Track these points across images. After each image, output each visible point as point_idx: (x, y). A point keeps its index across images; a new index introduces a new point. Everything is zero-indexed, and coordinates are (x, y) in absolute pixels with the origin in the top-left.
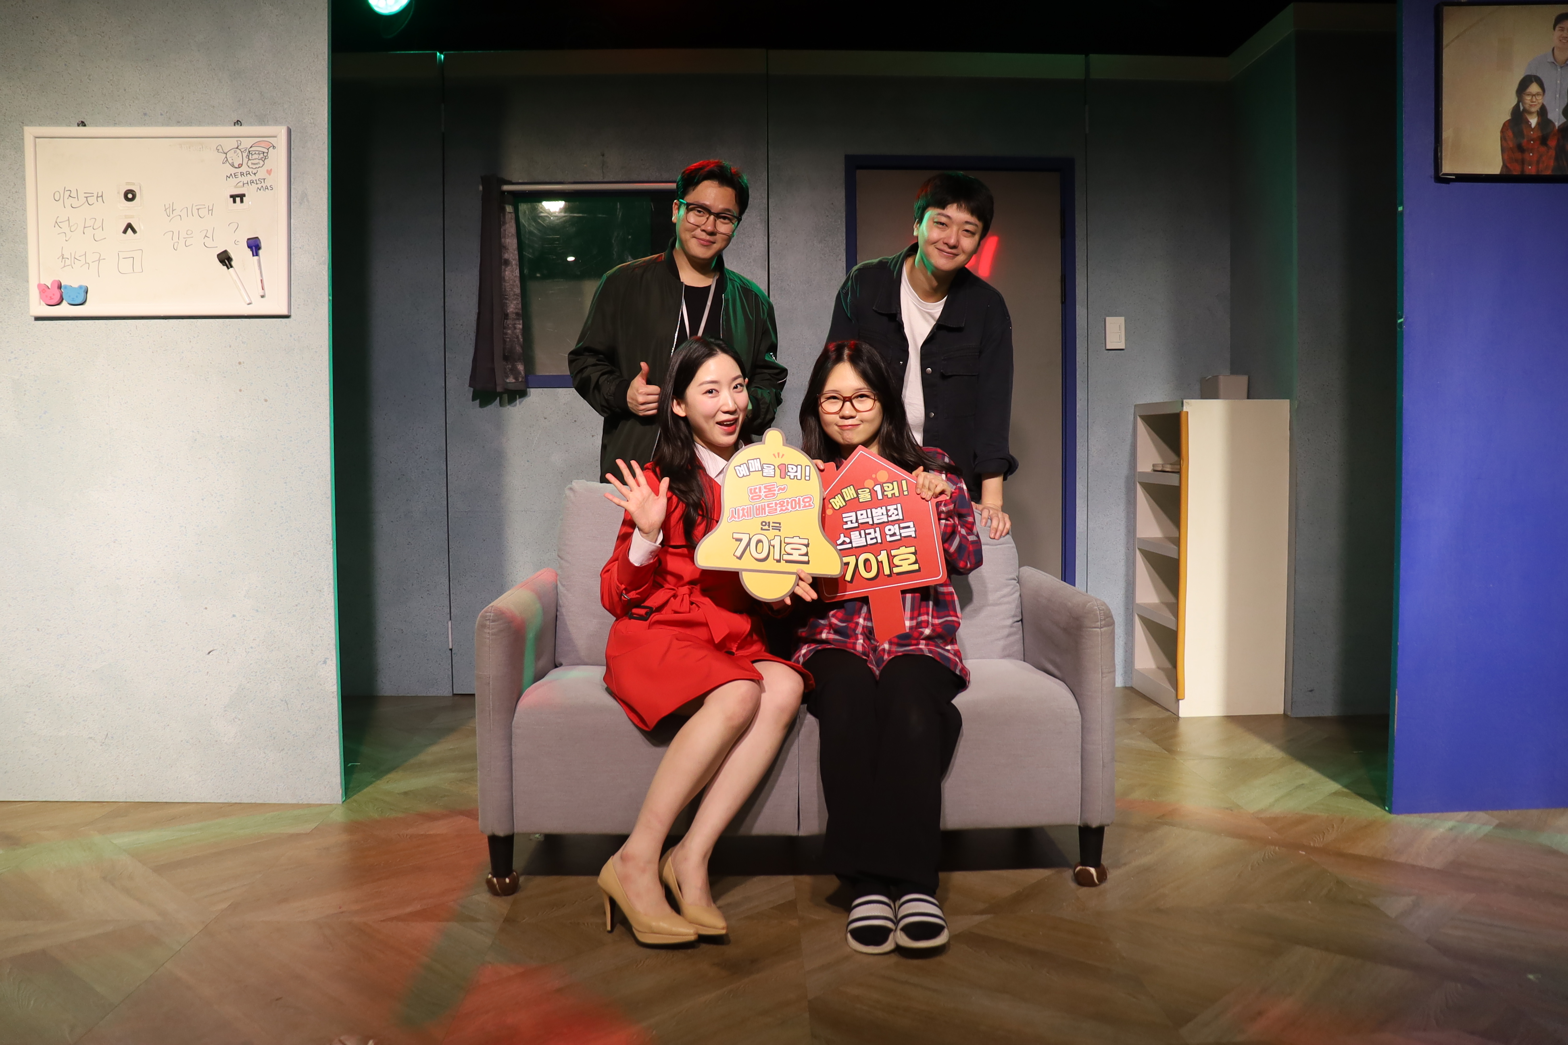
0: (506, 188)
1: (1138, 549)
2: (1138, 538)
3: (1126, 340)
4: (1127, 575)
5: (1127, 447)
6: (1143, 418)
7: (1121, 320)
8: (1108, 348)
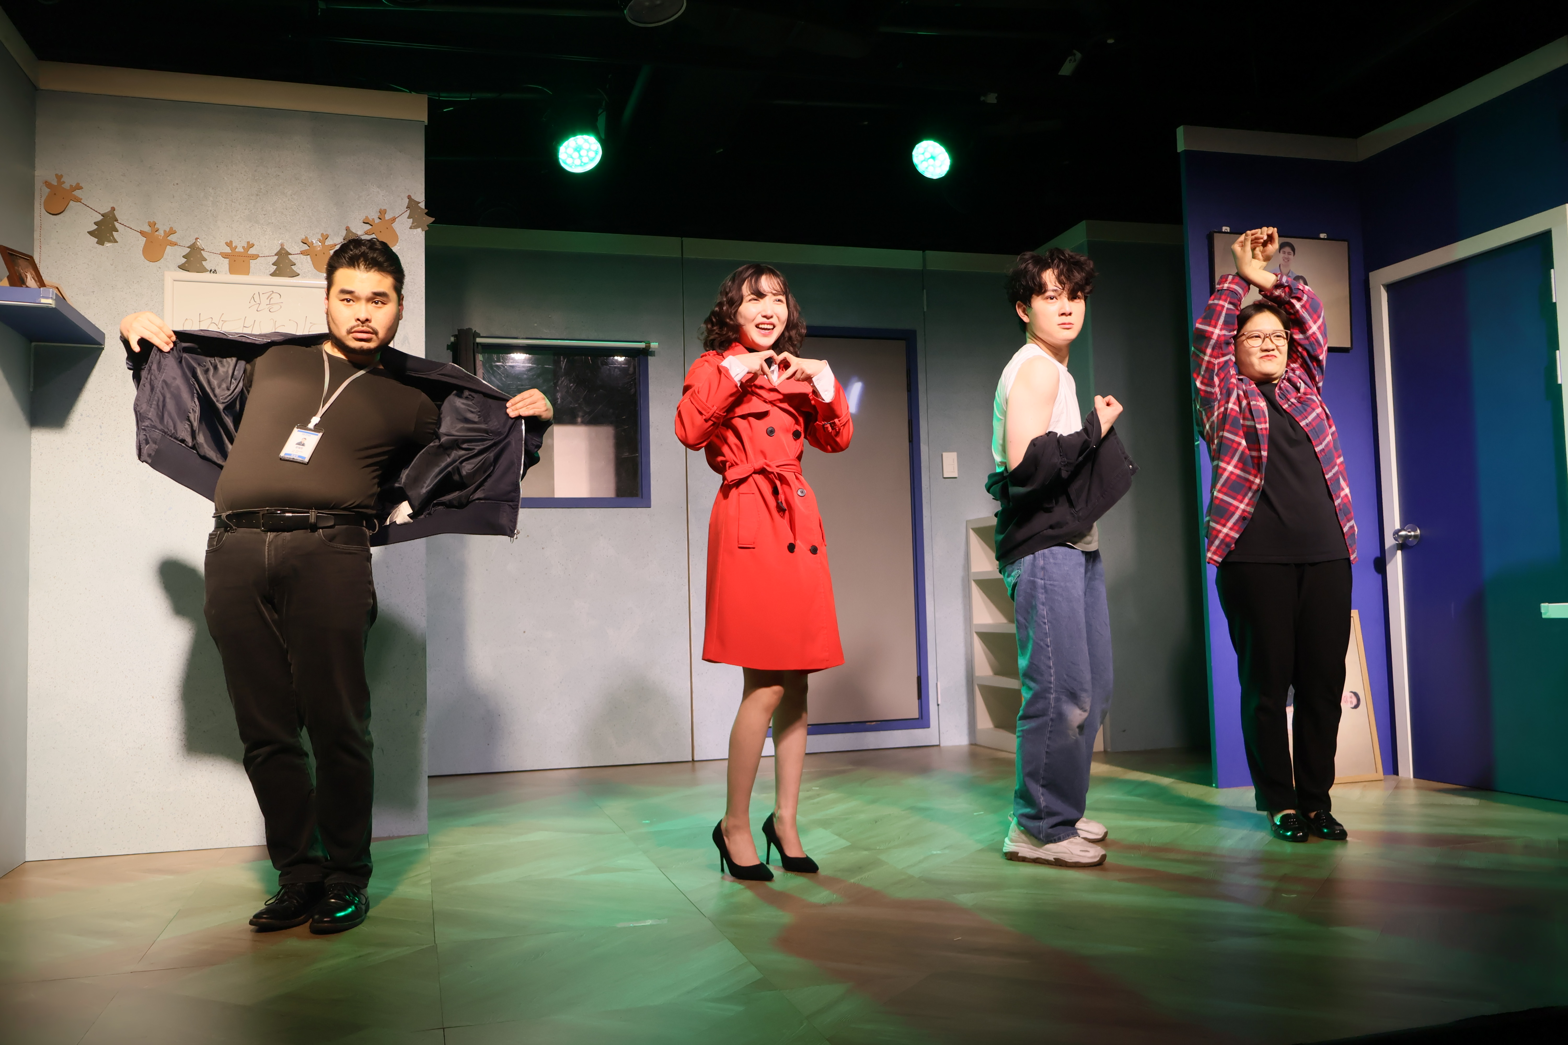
0: (479, 340)
1: (976, 632)
2: (976, 625)
3: (958, 470)
4: (966, 654)
5: (962, 553)
6: (973, 529)
7: (954, 455)
8: (945, 476)
